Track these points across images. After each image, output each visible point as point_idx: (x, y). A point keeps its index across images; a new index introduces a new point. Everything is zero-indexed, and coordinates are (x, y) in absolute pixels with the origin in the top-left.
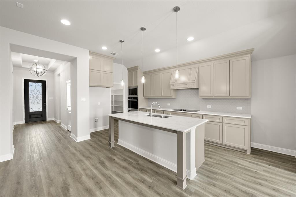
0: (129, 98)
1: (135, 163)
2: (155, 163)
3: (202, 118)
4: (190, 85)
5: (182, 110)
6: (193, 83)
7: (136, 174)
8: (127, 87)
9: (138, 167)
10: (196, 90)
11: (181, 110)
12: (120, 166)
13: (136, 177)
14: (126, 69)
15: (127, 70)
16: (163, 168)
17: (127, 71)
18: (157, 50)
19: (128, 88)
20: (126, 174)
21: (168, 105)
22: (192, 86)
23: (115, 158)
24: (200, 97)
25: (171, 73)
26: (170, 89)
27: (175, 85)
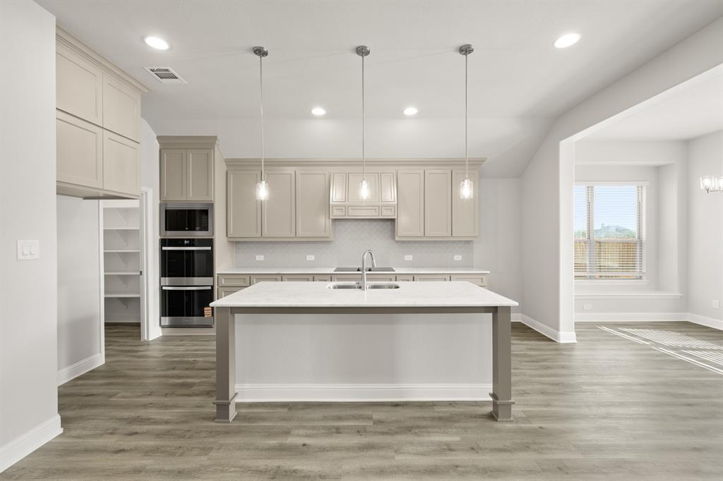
0: (164, 242)
1: (371, 423)
2: (406, 402)
3: (414, 280)
4: (384, 211)
6: (390, 208)
7: (412, 443)
8: (158, 202)
9: (393, 428)
10: (389, 223)
12: (348, 449)
13: (421, 449)
14: (156, 136)
15: (156, 141)
16: (451, 404)
17: (157, 146)
18: (318, 111)
19: (160, 205)
20: (393, 457)
21: (308, 259)
22: (388, 214)
23: (301, 441)
24: (397, 239)
25: (328, 175)
26: (331, 217)
27: (344, 208)
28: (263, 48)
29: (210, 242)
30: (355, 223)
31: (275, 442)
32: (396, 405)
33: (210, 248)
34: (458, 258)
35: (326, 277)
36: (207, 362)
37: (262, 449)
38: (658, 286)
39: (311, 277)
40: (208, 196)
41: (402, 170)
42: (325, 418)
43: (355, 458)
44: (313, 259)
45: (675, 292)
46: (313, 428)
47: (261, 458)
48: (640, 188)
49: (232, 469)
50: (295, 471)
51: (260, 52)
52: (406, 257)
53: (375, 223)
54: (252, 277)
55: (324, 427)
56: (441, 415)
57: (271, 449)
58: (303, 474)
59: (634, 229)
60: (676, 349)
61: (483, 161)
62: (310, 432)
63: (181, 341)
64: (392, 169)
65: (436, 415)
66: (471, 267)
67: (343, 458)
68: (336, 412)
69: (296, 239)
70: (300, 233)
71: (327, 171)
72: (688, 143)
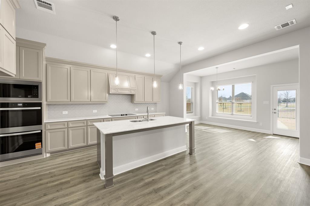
1: (164, 166)
4: (132, 91)
5: (125, 115)
6: (134, 90)
11: (122, 115)
16: (178, 154)
20: (181, 172)
21: (93, 112)
22: (133, 93)
23: (151, 179)
24: (135, 102)
25: (107, 74)
26: (110, 93)
27: (116, 89)
28: (118, 17)
29: (40, 105)
30: (116, 96)
31: (142, 184)
32: (165, 159)
33: (40, 108)
34: (153, 109)
35: (109, 120)
36: (60, 171)
37: (140, 188)
38: (195, 115)
39: (102, 120)
40: (38, 77)
41: (137, 76)
42: (149, 171)
43: (172, 176)
44: (96, 112)
46: (149, 174)
47: (144, 190)
49: (138, 198)
50: (160, 187)
51: (116, 19)
52: (136, 109)
53: (124, 96)
55: (152, 173)
56: (179, 157)
57: (143, 186)
58: (163, 187)
60: (205, 129)
61: (162, 76)
62: (150, 176)
63: (20, 166)
64: (134, 75)
65: (178, 158)
66: (157, 112)
67: (169, 178)
68: (151, 167)
69: (90, 103)
70: (93, 100)
71: (107, 72)
72: (201, 78)
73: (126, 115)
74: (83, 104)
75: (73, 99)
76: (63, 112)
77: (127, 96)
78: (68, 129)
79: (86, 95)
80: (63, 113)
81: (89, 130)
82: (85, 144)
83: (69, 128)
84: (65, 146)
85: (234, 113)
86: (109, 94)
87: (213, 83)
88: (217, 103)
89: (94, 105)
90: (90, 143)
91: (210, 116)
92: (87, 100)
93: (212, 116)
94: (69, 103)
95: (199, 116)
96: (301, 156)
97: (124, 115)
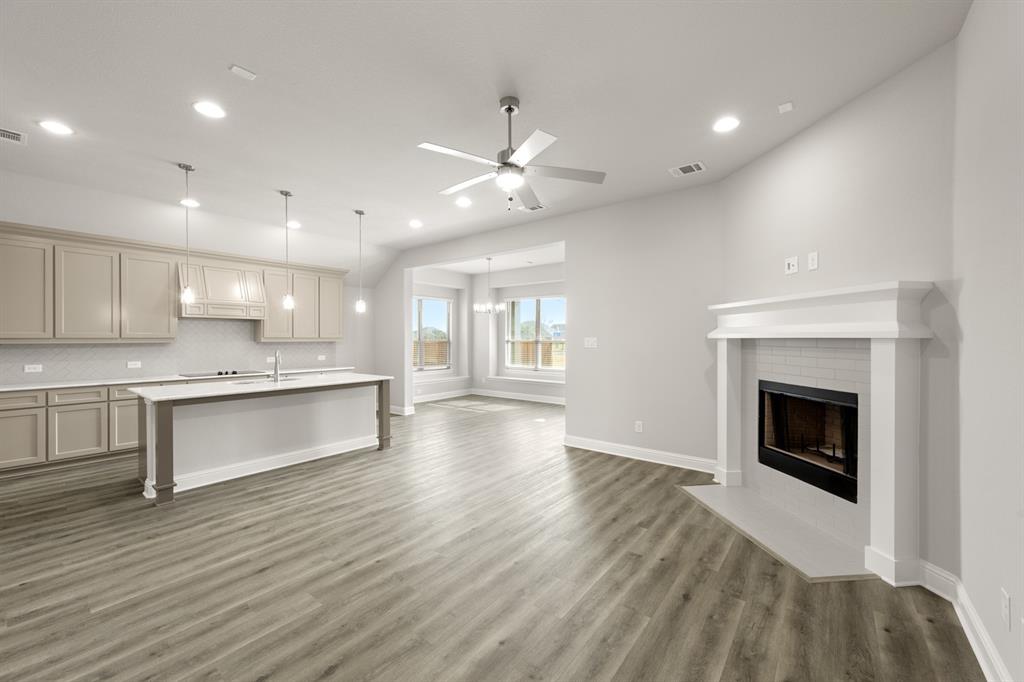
4: (252, 312)
5: (230, 373)
6: (259, 309)
10: (252, 324)
11: (220, 374)
21: (129, 367)
22: (254, 315)
24: (263, 340)
25: (172, 267)
26: (184, 315)
27: (202, 306)
34: (322, 358)
38: (458, 372)
41: (269, 271)
44: (139, 366)
45: (466, 376)
48: (449, 303)
52: (268, 358)
54: (50, 393)
59: (445, 330)
61: (346, 273)
64: (259, 268)
66: (334, 366)
69: (119, 341)
70: (127, 333)
71: (172, 260)
72: (472, 278)
73: (234, 373)
74: (95, 345)
75: (63, 330)
76: (27, 367)
77: (239, 323)
78: (47, 410)
79: (105, 317)
80: (27, 370)
81: (116, 412)
82: (103, 449)
83: (50, 409)
84: (36, 455)
85: (540, 366)
86: (181, 318)
87: (498, 294)
88: (508, 342)
89: (131, 349)
90: (117, 444)
91: (492, 375)
92: (109, 334)
93: (498, 375)
94: (50, 342)
95: (467, 376)
96: (568, 433)
97: (227, 373)
